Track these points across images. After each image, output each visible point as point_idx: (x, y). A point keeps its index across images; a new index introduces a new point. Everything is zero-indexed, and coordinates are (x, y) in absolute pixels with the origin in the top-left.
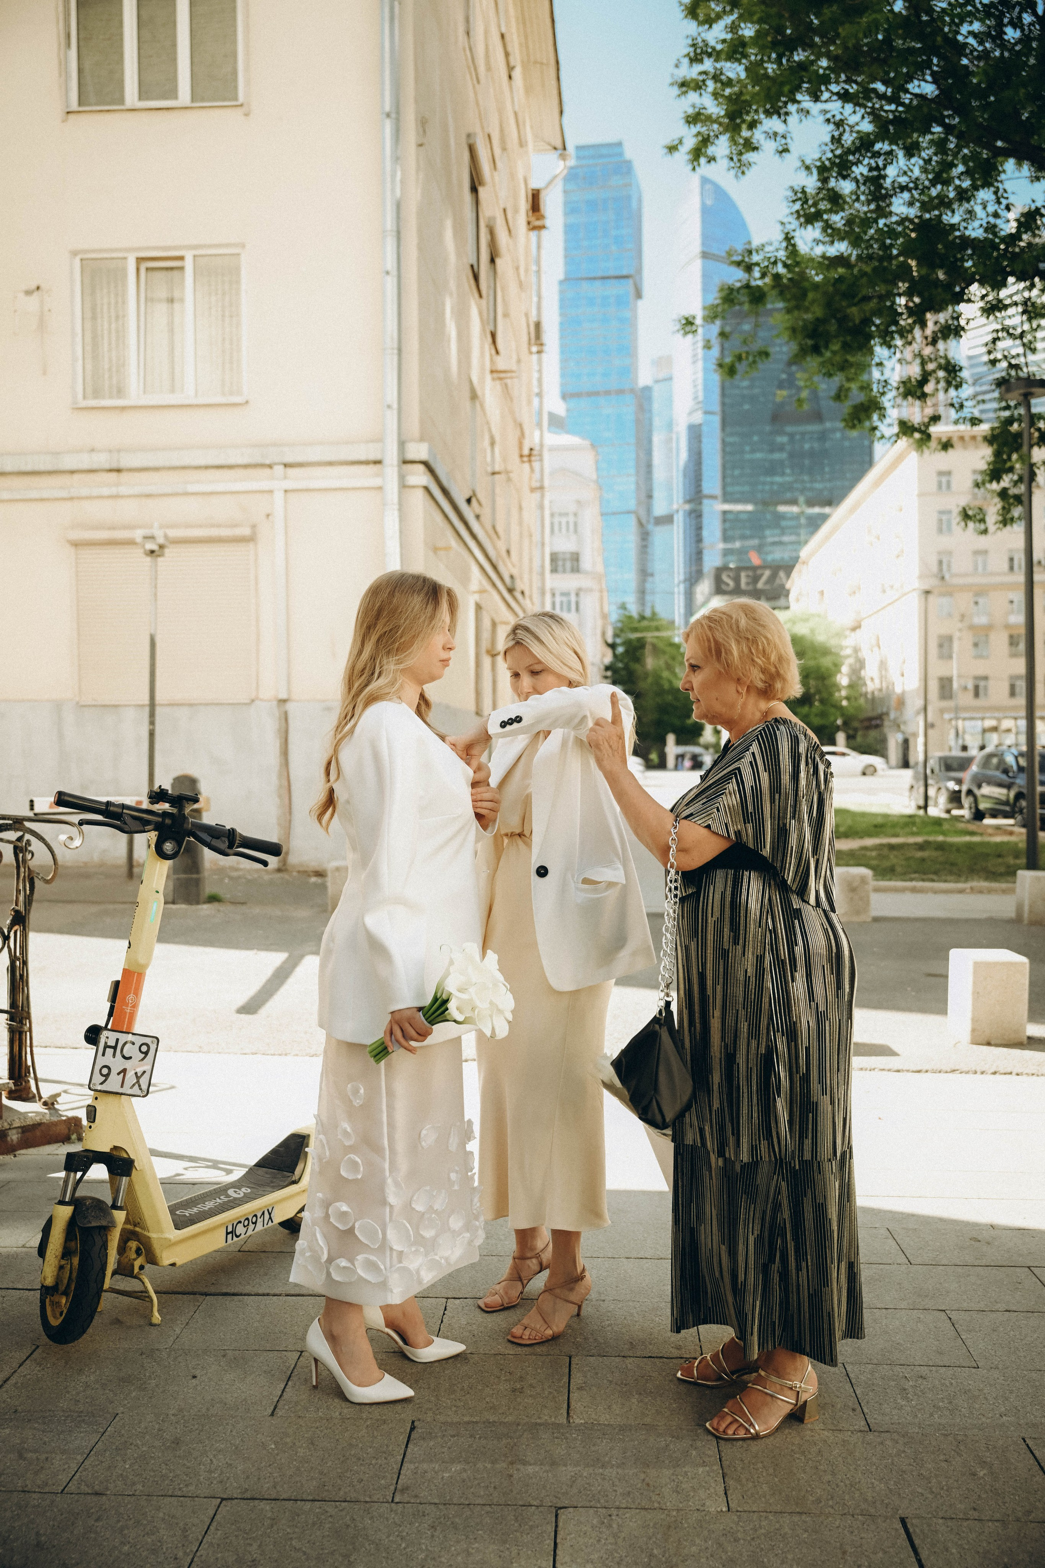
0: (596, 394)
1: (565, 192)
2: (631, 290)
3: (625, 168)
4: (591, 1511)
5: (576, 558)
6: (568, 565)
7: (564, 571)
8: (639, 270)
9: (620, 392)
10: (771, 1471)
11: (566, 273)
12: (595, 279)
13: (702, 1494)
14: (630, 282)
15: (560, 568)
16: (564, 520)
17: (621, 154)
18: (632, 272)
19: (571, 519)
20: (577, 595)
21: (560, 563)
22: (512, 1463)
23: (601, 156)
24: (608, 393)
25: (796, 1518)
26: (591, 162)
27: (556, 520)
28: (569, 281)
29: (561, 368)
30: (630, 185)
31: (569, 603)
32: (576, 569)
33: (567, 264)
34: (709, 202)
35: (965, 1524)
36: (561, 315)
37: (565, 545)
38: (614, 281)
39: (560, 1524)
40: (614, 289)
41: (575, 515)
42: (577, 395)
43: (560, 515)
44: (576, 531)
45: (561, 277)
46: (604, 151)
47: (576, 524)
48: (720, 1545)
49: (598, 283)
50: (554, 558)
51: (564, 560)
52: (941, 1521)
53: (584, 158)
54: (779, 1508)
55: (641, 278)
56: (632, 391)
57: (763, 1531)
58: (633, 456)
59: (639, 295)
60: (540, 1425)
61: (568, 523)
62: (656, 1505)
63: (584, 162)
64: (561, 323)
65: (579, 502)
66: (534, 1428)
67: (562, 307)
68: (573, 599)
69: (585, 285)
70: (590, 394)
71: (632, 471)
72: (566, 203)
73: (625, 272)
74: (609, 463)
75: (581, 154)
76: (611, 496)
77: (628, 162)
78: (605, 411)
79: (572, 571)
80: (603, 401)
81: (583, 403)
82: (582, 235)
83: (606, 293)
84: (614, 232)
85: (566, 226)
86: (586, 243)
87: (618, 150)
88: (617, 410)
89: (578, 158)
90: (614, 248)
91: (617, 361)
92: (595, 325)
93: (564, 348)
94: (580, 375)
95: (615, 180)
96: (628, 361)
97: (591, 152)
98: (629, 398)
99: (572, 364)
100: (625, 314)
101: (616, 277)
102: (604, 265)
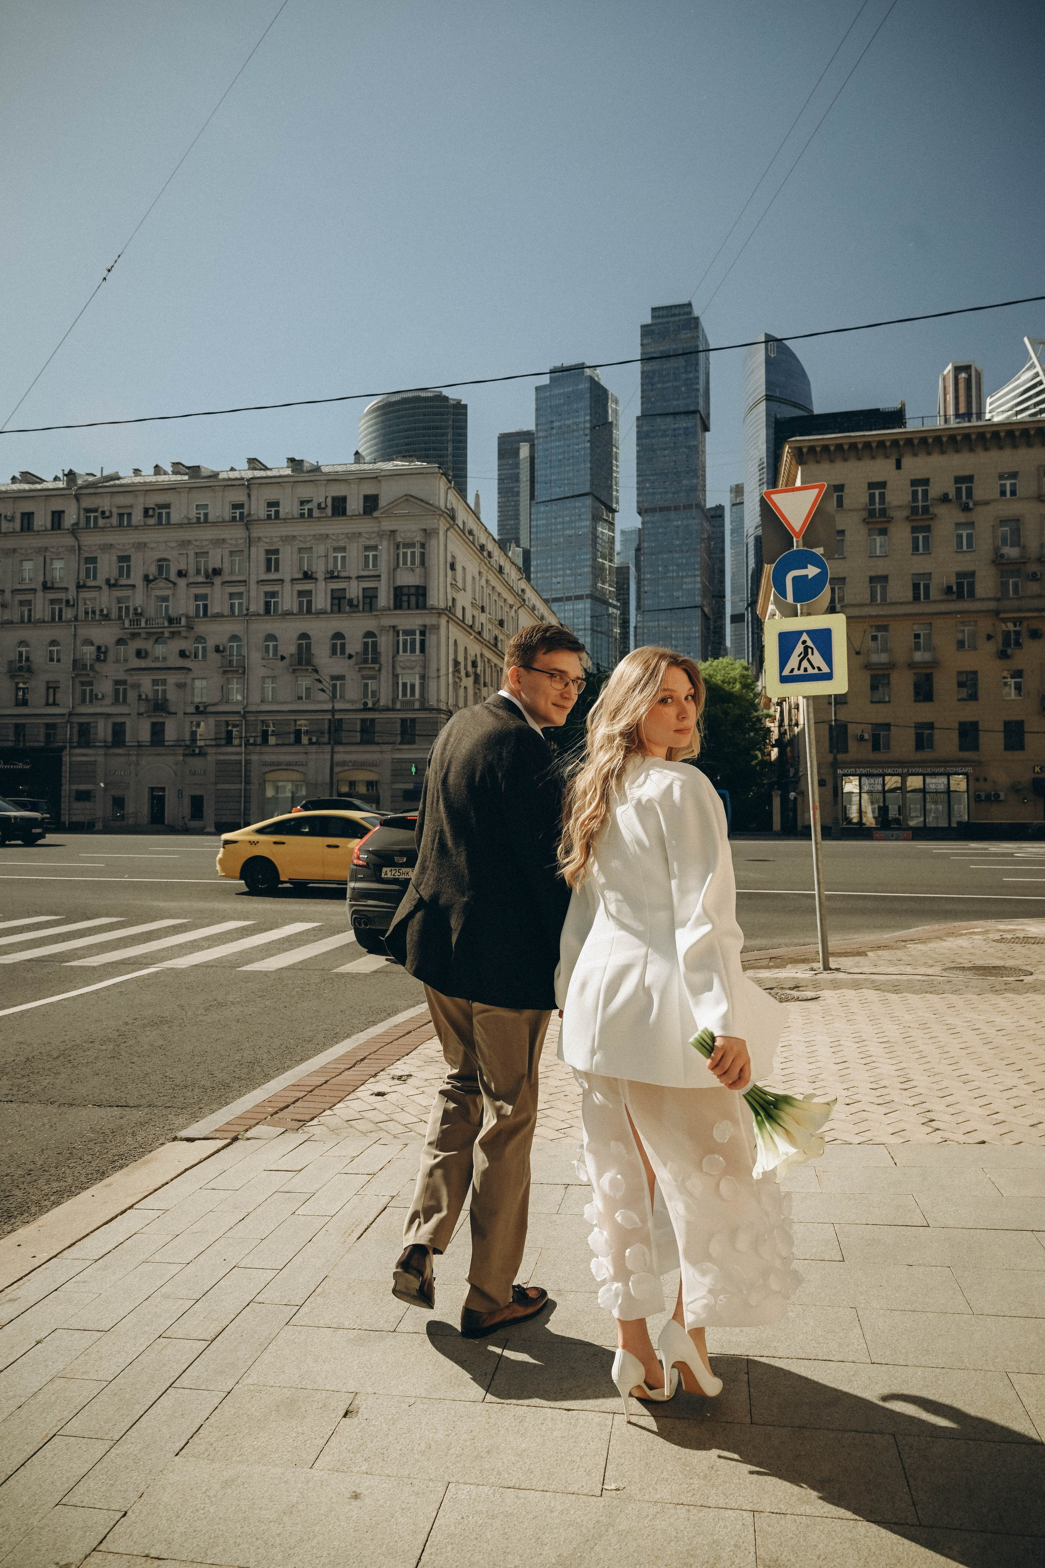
0: (668, 509)
1: (642, 345)
2: (699, 423)
3: (694, 323)
5: (421, 592)
6: (413, 599)
7: (409, 608)
8: (706, 407)
9: (688, 507)
11: (642, 410)
12: (667, 414)
14: (697, 416)
15: (405, 605)
16: (409, 551)
17: (690, 313)
18: (700, 408)
19: (417, 550)
20: (423, 633)
21: (405, 598)
23: (675, 315)
24: (676, 508)
26: (665, 320)
27: (401, 551)
28: (645, 418)
29: (638, 489)
30: (698, 337)
31: (413, 642)
32: (421, 605)
33: (642, 404)
34: (772, 355)
36: (638, 445)
37: (408, 579)
38: (683, 417)
40: (684, 423)
42: (653, 510)
43: (407, 545)
44: (423, 563)
45: (639, 414)
46: (676, 311)
47: (423, 555)
49: (669, 419)
50: (397, 593)
51: (409, 595)
53: (659, 317)
55: (707, 412)
56: (698, 506)
59: (706, 428)
61: (413, 554)
63: (660, 321)
64: (638, 452)
65: (424, 532)
67: (638, 438)
68: (418, 637)
69: (659, 420)
70: (662, 509)
71: (698, 572)
72: (642, 354)
73: (692, 408)
74: (677, 566)
75: (656, 314)
76: (680, 593)
77: (697, 319)
78: (675, 523)
79: (417, 608)
80: (672, 515)
81: (657, 516)
82: (656, 379)
83: (677, 426)
84: (683, 376)
85: (642, 373)
86: (659, 386)
87: (687, 310)
88: (685, 522)
89: (653, 317)
90: (683, 389)
91: (685, 482)
92: (667, 452)
93: (640, 473)
94: (654, 493)
95: (685, 335)
96: (695, 481)
97: (665, 313)
98: (696, 512)
99: (648, 485)
100: (692, 443)
101: (684, 413)
102: (676, 403)
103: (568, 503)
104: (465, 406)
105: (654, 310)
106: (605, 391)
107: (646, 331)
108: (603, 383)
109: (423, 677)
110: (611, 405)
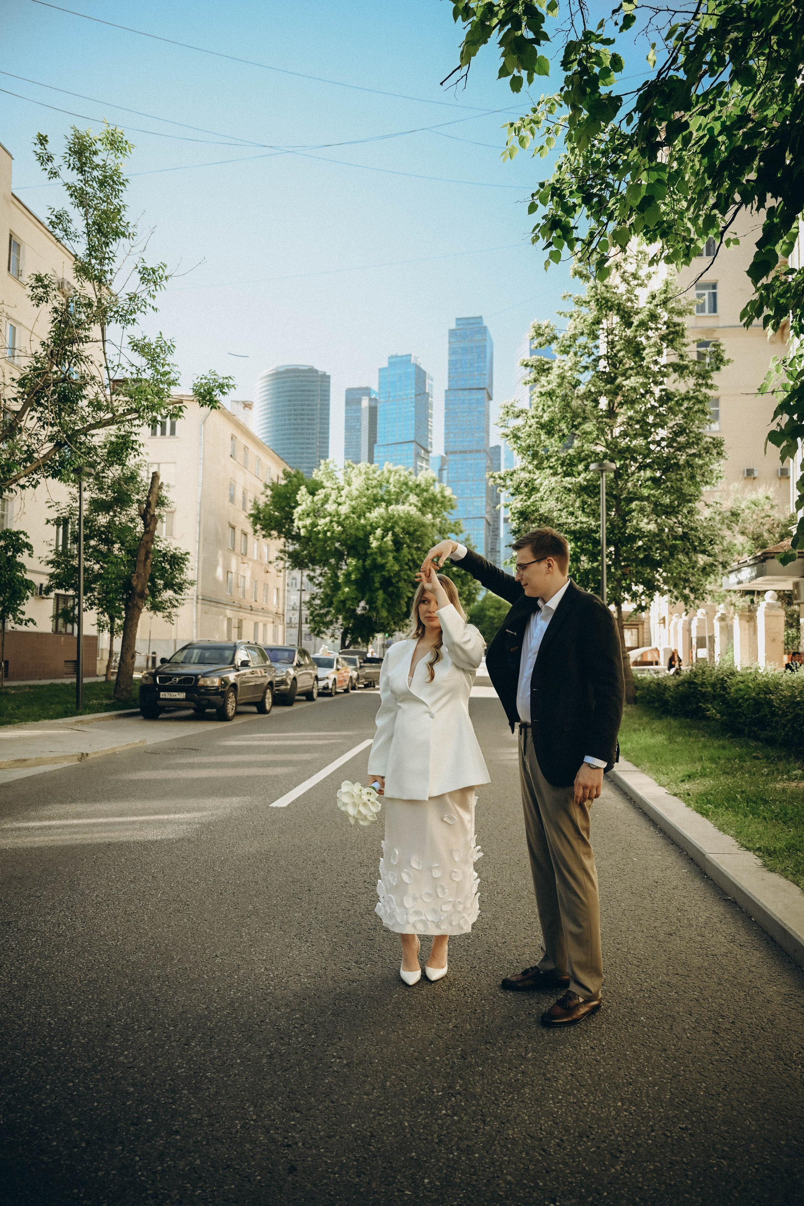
0: (465, 452)
1: (450, 342)
2: (486, 396)
3: (484, 330)
8: (491, 385)
9: (478, 451)
11: (449, 386)
12: (466, 389)
14: (485, 391)
17: (481, 323)
18: (487, 386)
23: (471, 324)
24: (471, 452)
26: (465, 327)
28: (450, 390)
29: (445, 438)
30: (486, 340)
33: (449, 381)
36: (445, 409)
38: (476, 391)
40: (476, 395)
42: (454, 453)
45: (447, 388)
46: (472, 321)
49: (466, 392)
53: (462, 324)
55: (492, 389)
56: (485, 451)
59: (490, 398)
63: (461, 327)
64: (446, 413)
67: (446, 404)
69: (460, 393)
70: (462, 452)
71: (484, 495)
72: (450, 348)
73: (482, 386)
74: (471, 490)
75: (459, 322)
76: (472, 508)
77: (485, 327)
78: (470, 462)
80: (468, 456)
81: (457, 457)
82: (458, 366)
83: (472, 397)
84: (476, 365)
85: (449, 361)
86: (461, 370)
87: (479, 320)
88: (476, 461)
89: (457, 324)
90: (476, 373)
91: (476, 434)
92: (465, 414)
93: (447, 427)
94: (455, 442)
95: (478, 337)
96: (483, 435)
97: (464, 322)
98: (483, 455)
99: (452, 435)
100: (481, 409)
101: (477, 389)
102: (471, 382)
103: (399, 447)
104: (329, 377)
105: (458, 319)
106: (425, 373)
107: (452, 333)
108: (423, 367)
110: (428, 381)
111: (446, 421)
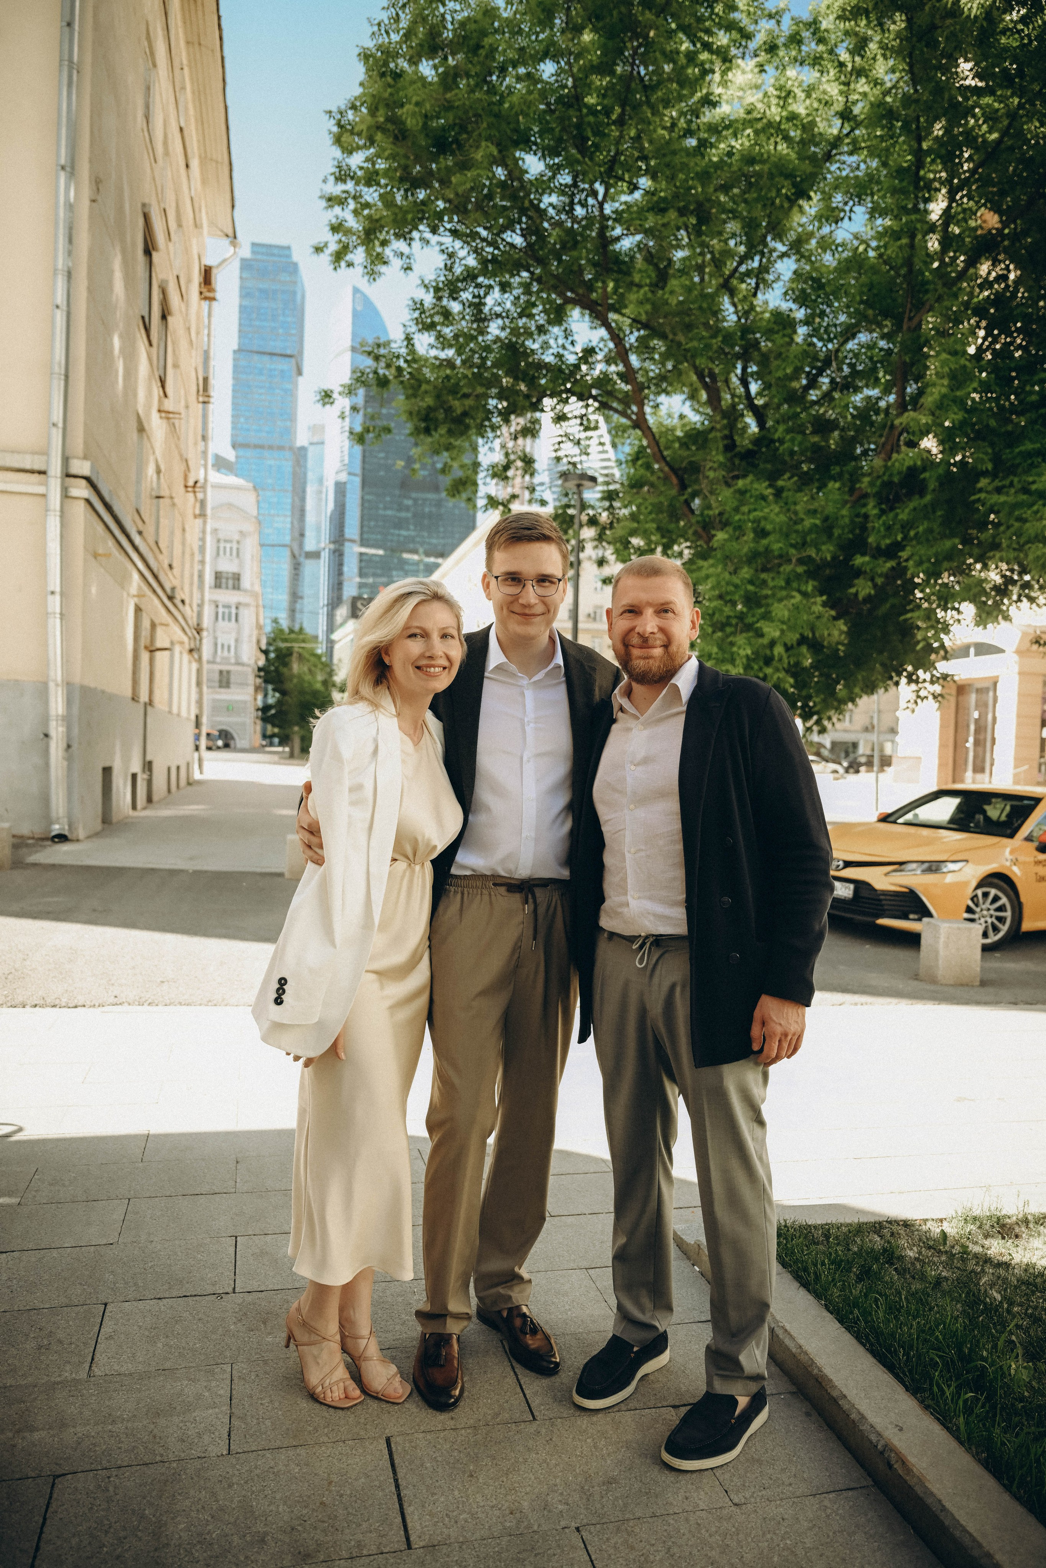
0: (262, 447)
1: (241, 278)
2: (295, 368)
3: (292, 268)
4: (91, 1474)
5: (237, 578)
6: (230, 582)
7: (227, 588)
8: (301, 352)
9: (281, 448)
10: (276, 1404)
11: (239, 344)
12: (264, 353)
13: (206, 1439)
14: (293, 361)
15: (224, 585)
16: (228, 546)
17: (289, 256)
18: (295, 353)
19: (235, 546)
20: (237, 608)
21: (224, 581)
22: (19, 1431)
23: (274, 255)
24: (271, 447)
25: (291, 1453)
26: (265, 258)
27: (222, 545)
28: (241, 351)
29: (233, 423)
30: (295, 283)
31: (230, 614)
32: (237, 587)
33: (240, 337)
34: (359, 308)
35: (442, 1435)
36: (234, 378)
37: (227, 566)
38: (279, 358)
39: (55, 1496)
40: (279, 364)
41: (238, 542)
42: (245, 446)
43: (226, 541)
44: (238, 556)
45: (236, 347)
46: (276, 251)
47: (238, 550)
48: (214, 1494)
49: (266, 358)
50: (218, 576)
51: (227, 579)
52: (421, 1435)
53: (260, 253)
54: (278, 1444)
55: (302, 358)
56: (291, 448)
57: (258, 1471)
58: (289, 501)
59: (300, 372)
60: (58, 1383)
61: (231, 549)
62: (158, 1458)
63: (259, 257)
64: (234, 385)
65: (241, 532)
66: (53, 1386)
67: (234, 372)
68: (234, 611)
69: (256, 357)
70: (256, 446)
71: (289, 513)
72: (242, 288)
73: (289, 352)
74: (271, 504)
75: (258, 249)
76: (273, 531)
77: (295, 265)
78: (268, 462)
79: (234, 588)
80: (266, 453)
81: (249, 453)
82: (254, 316)
83: (273, 367)
84: (281, 318)
85: (241, 306)
86: (257, 323)
87: (287, 252)
88: (279, 462)
89: (253, 252)
90: (281, 331)
91: (279, 423)
92: (262, 391)
93: (235, 406)
94: (248, 430)
95: (284, 277)
96: (288, 423)
97: (264, 250)
98: (288, 454)
99: (242, 420)
100: (288, 386)
101: (281, 355)
102: (272, 343)
105: (256, 245)
107: (246, 266)
109: (237, 641)
111: (234, 397)
